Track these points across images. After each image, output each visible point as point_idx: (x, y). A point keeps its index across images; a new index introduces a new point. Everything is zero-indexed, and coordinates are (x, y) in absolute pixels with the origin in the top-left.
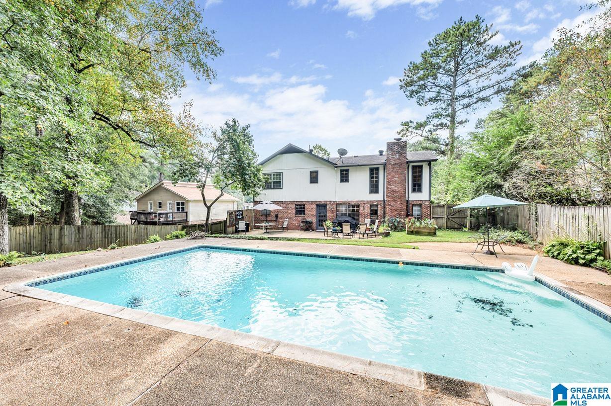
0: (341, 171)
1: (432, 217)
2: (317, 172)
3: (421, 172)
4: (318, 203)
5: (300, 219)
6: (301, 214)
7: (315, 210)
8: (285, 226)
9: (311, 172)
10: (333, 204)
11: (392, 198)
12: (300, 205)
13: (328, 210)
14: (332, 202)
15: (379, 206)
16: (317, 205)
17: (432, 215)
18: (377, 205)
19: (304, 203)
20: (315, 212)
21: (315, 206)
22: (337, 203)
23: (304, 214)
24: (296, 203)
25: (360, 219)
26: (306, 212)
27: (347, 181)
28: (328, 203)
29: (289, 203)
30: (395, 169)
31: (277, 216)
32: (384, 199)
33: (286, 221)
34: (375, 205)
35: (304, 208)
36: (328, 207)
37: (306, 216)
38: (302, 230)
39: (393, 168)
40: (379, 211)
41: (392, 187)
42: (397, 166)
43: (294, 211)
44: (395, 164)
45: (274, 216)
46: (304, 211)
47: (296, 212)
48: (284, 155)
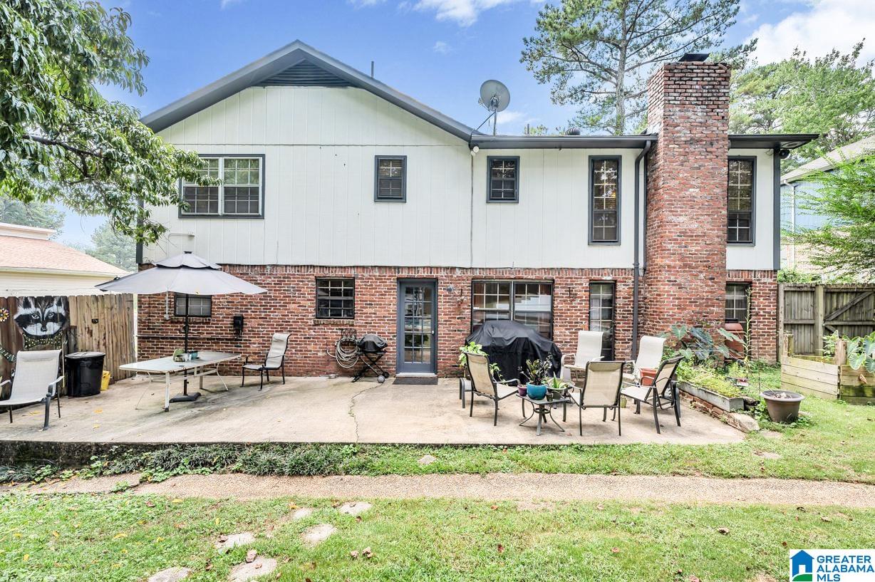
0: (494, 163)
1: (781, 325)
2: (401, 162)
3: (752, 178)
4: (405, 274)
5: (333, 333)
6: (337, 314)
7: (392, 298)
8: (273, 363)
9: (381, 161)
10: (460, 279)
11: (682, 258)
12: (336, 282)
13: (441, 299)
14: (458, 273)
15: (620, 287)
16: (401, 281)
17: (781, 317)
18: (612, 286)
19: (352, 273)
20: (393, 308)
21: (394, 285)
22: (477, 273)
23: (351, 314)
24: (318, 273)
25: (556, 332)
26: (357, 307)
27: (512, 197)
28: (442, 274)
29: (291, 271)
30: (691, 158)
31: (238, 323)
32: (636, 264)
33: (278, 341)
34: (605, 283)
35: (350, 293)
36: (441, 291)
37: (359, 321)
38: (345, 373)
39: (686, 154)
40: (619, 302)
41: (681, 219)
42: (698, 148)
43: (311, 306)
44: (692, 141)
45: (229, 321)
46: (350, 304)
47: (318, 309)
48: (270, 89)
